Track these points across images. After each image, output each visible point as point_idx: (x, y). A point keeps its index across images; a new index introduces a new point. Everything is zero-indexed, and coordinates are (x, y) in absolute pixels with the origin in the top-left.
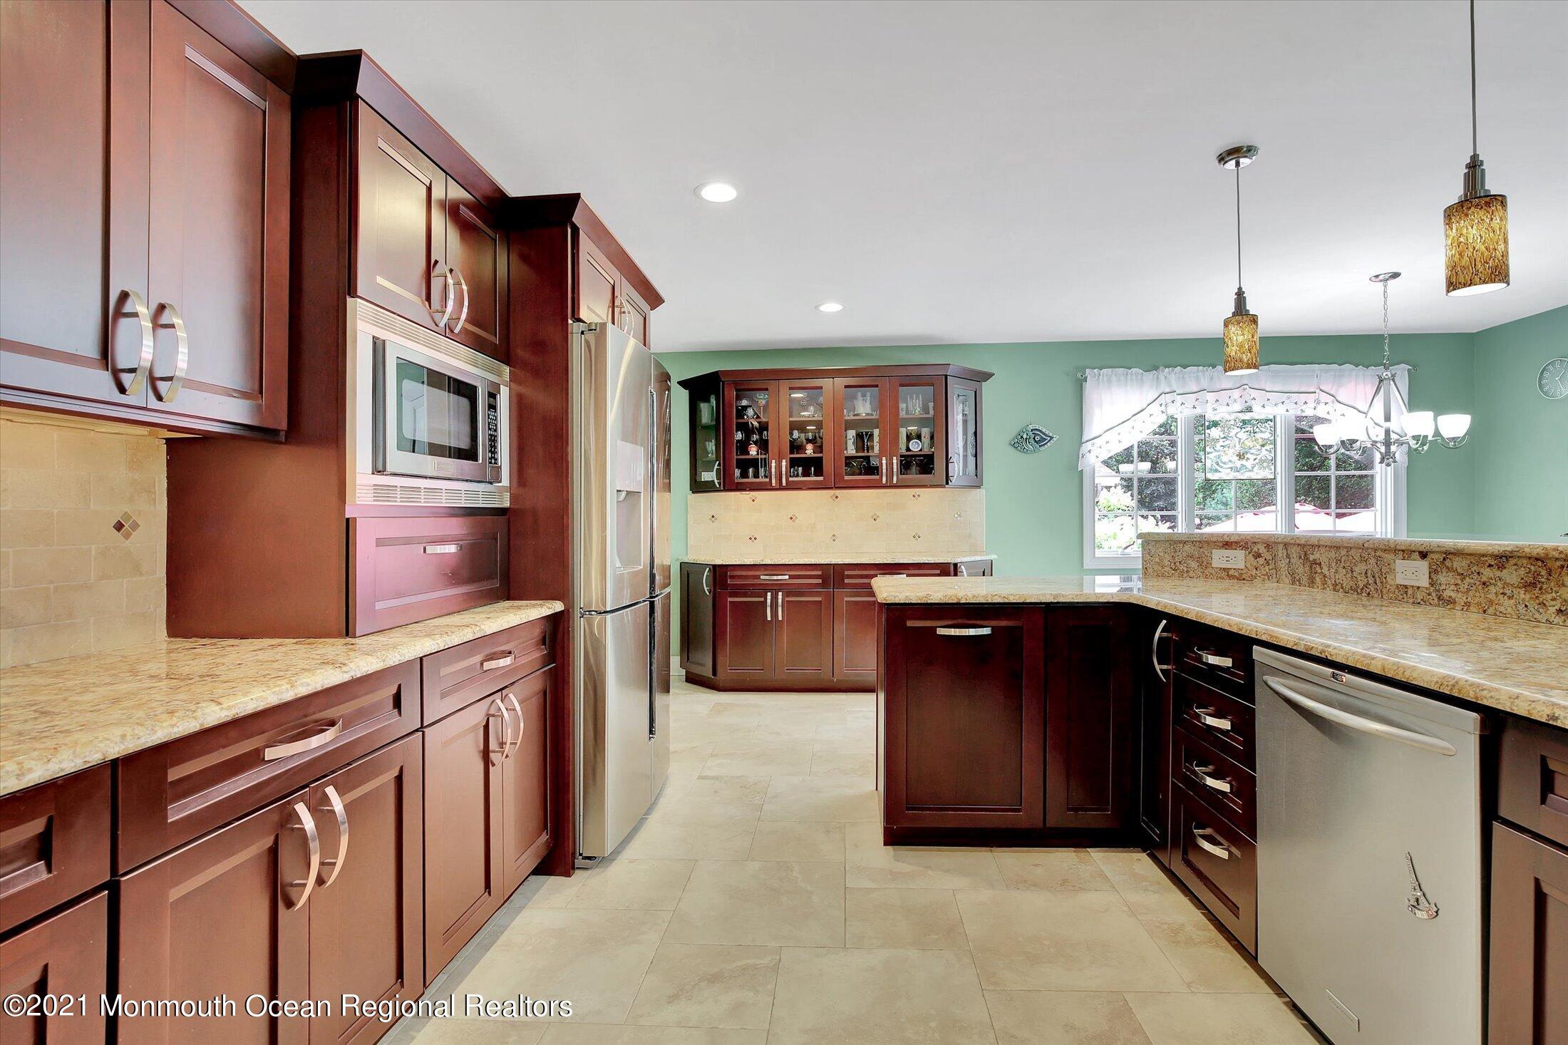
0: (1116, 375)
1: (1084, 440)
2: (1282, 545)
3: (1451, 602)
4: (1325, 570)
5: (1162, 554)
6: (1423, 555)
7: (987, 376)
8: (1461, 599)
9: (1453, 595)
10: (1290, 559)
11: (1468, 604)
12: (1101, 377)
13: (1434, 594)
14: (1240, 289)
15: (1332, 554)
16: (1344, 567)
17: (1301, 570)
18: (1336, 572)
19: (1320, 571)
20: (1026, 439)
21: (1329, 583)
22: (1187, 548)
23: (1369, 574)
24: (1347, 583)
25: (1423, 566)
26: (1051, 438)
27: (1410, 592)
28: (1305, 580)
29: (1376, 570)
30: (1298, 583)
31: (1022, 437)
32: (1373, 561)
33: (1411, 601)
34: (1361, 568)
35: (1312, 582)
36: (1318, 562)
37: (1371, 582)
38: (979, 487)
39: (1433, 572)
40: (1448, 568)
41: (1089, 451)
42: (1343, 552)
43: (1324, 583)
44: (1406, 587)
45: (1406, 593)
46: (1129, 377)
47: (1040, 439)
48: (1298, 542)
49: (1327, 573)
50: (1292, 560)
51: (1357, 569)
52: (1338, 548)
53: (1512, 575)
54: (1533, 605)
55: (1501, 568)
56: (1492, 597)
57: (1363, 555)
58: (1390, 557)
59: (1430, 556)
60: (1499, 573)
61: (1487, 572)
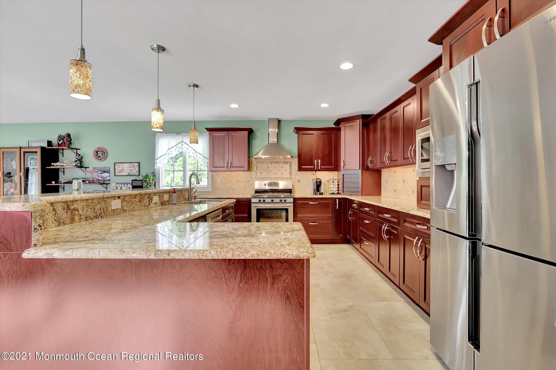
3: (126, 210)
4: (81, 212)
6: (119, 197)
8: (128, 209)
10: (56, 211)
11: (129, 210)
13: (122, 210)
15: (85, 203)
16: (91, 208)
17: (65, 216)
18: (87, 211)
19: (77, 213)
21: (83, 218)
23: (102, 209)
24: (92, 215)
25: (119, 201)
27: (115, 211)
28: (68, 221)
29: (104, 206)
30: (62, 224)
32: (103, 203)
33: (116, 214)
34: (98, 207)
35: (72, 220)
36: (76, 209)
37: (102, 211)
39: (122, 202)
40: (125, 200)
42: (90, 201)
43: (80, 219)
44: (114, 210)
45: (114, 212)
49: (82, 213)
50: (58, 212)
51: (96, 208)
52: (87, 200)
53: (137, 199)
54: (140, 206)
55: (135, 198)
56: (134, 206)
57: (99, 201)
58: (108, 200)
59: (121, 197)
60: (135, 200)
61: (133, 200)
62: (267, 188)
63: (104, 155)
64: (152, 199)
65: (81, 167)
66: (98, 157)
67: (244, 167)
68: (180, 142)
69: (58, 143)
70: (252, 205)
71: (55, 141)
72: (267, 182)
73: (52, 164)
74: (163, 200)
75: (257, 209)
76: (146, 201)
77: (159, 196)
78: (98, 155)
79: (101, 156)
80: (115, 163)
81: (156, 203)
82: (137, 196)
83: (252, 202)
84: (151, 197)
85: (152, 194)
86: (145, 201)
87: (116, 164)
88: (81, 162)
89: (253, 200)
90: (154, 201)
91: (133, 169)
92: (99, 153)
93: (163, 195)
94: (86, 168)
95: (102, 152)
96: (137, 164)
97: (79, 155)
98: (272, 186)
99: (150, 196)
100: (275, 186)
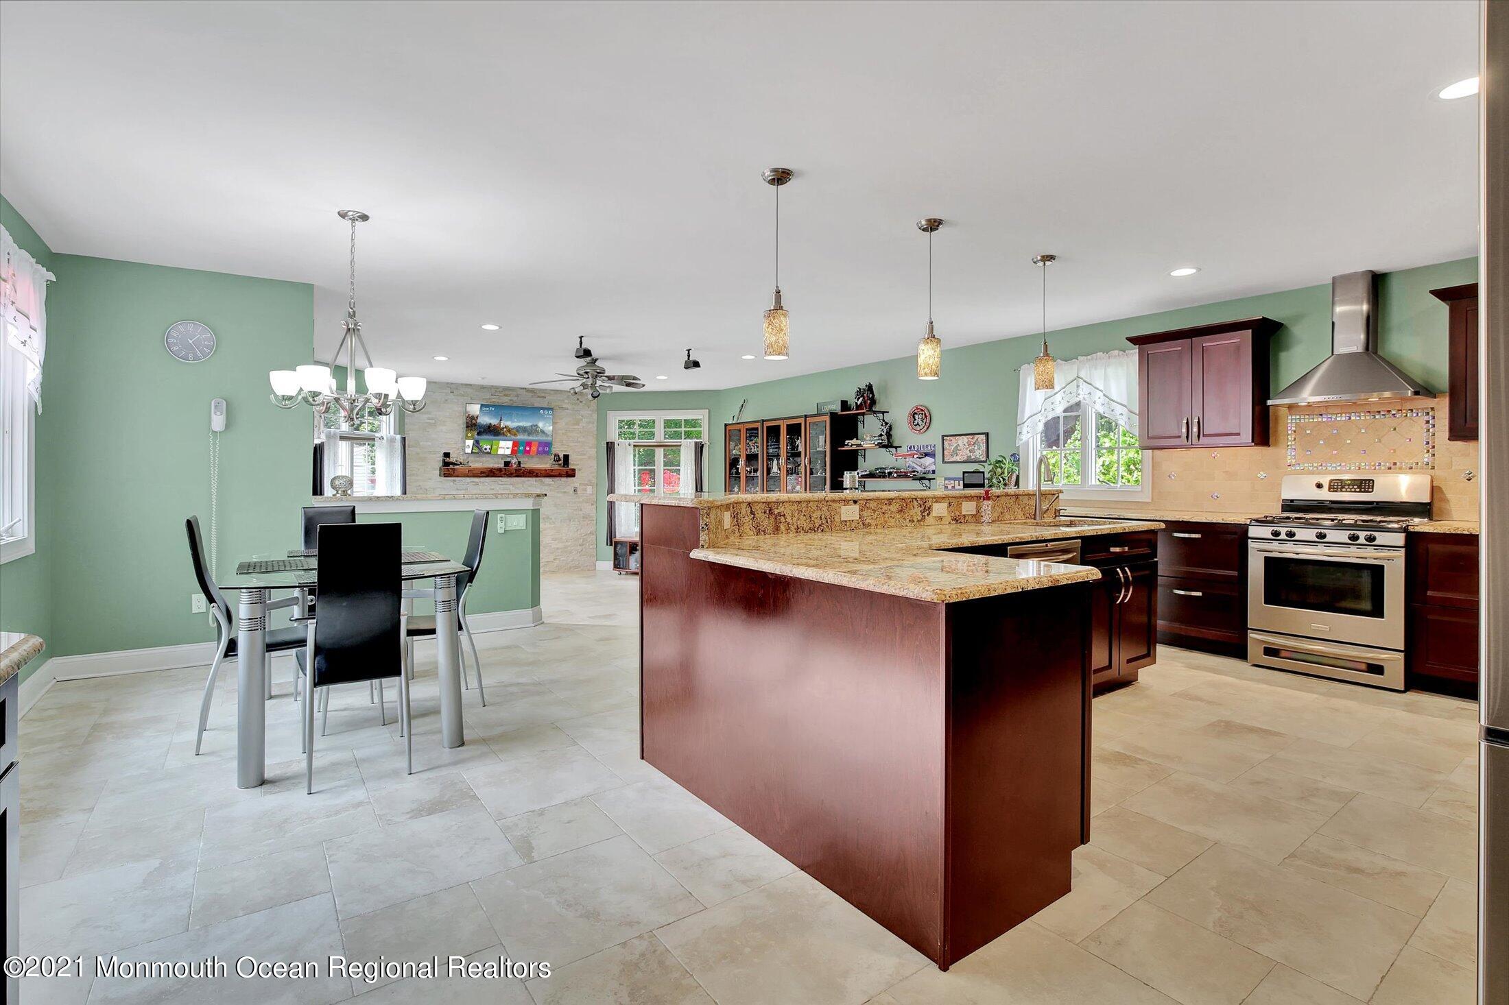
2: (745, 505)
3: (869, 525)
4: (789, 519)
6: (855, 502)
8: (873, 523)
9: (870, 521)
10: (754, 514)
11: (876, 525)
13: (861, 523)
15: (795, 507)
16: (804, 515)
17: (766, 522)
18: (798, 519)
19: (784, 520)
21: (792, 528)
23: (823, 518)
24: (806, 526)
25: (856, 507)
27: (848, 524)
28: (770, 530)
29: (828, 514)
30: (763, 533)
32: (825, 509)
33: (849, 529)
34: (818, 513)
35: (777, 530)
36: (782, 514)
37: (824, 522)
39: (861, 510)
40: (868, 507)
42: (804, 505)
43: (788, 529)
44: (846, 521)
45: (846, 525)
48: (763, 501)
49: (791, 521)
50: (757, 516)
51: (814, 515)
52: (800, 502)
53: (894, 508)
54: (901, 520)
55: (890, 504)
56: (886, 519)
57: (819, 505)
58: (836, 505)
59: (859, 502)
60: (889, 507)
61: (885, 508)
62: (1325, 495)
63: (925, 421)
64: (929, 508)
65: (889, 446)
66: (916, 425)
67: (1238, 434)
68: (1072, 379)
69: (856, 403)
70: (1251, 545)
71: (852, 401)
72: (1325, 481)
73: (847, 442)
74: (961, 513)
75: (1265, 557)
76: (916, 512)
77: (950, 505)
78: (916, 422)
79: (920, 422)
80: (943, 436)
81: (940, 518)
82: (894, 501)
83: (1250, 535)
84: (928, 505)
85: (930, 500)
86: (912, 512)
87: (945, 438)
88: (889, 435)
89: (1253, 531)
90: (934, 514)
91: (976, 448)
92: (916, 416)
93: (961, 504)
94: (896, 447)
95: (922, 414)
96: (983, 437)
97: (886, 424)
98: (1344, 490)
99: (925, 502)
100: (1358, 490)
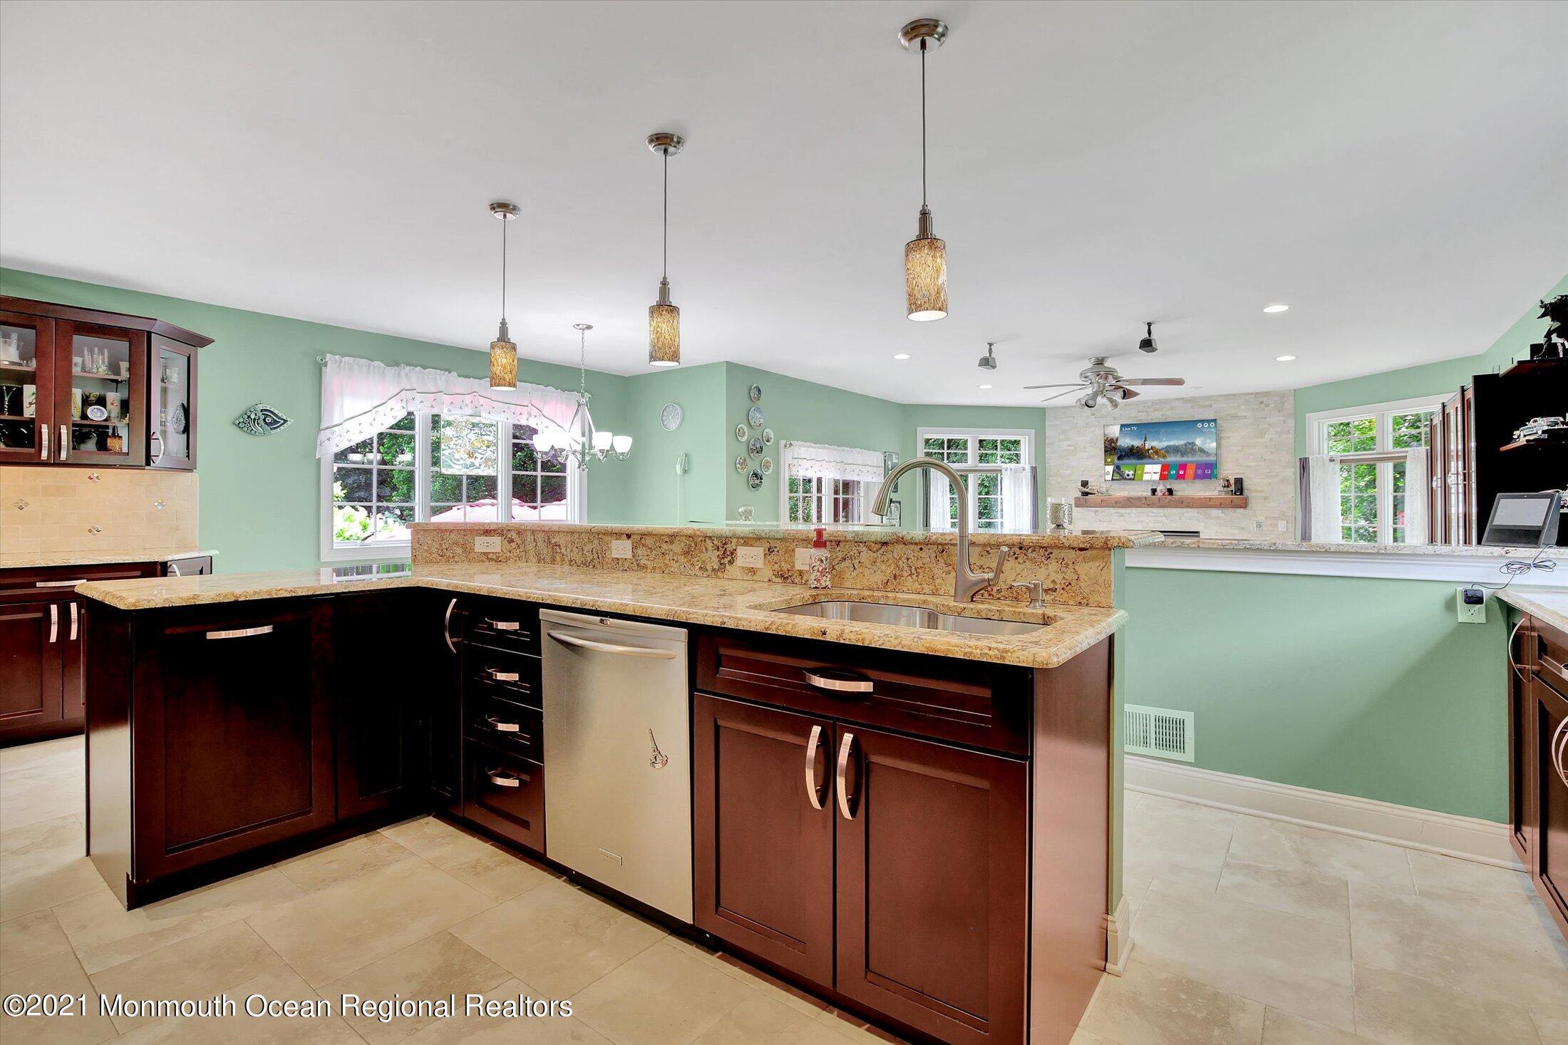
0: (358, 365)
1: (322, 427)
2: (530, 532)
3: (645, 567)
4: (563, 550)
5: (430, 542)
6: (629, 536)
7: (203, 342)
8: (650, 565)
9: (646, 562)
10: (536, 542)
11: (654, 568)
12: (342, 364)
13: (635, 563)
14: (504, 319)
15: (568, 538)
16: (577, 547)
17: (545, 551)
18: (572, 551)
19: (559, 551)
20: (255, 419)
21: (566, 559)
22: (452, 535)
23: (594, 550)
24: (579, 559)
25: (628, 543)
26: (285, 421)
27: (620, 562)
28: (548, 559)
29: (599, 548)
31: (249, 417)
32: (596, 542)
33: (621, 569)
34: (588, 547)
35: (553, 560)
36: (558, 544)
37: (595, 557)
38: (190, 470)
39: (634, 548)
40: (643, 544)
41: (329, 439)
42: (577, 536)
43: (563, 560)
44: (618, 559)
45: (618, 563)
46: (371, 368)
47: (272, 421)
48: (543, 529)
49: (565, 552)
50: (538, 543)
51: (586, 549)
52: (573, 533)
53: (677, 547)
54: (688, 565)
55: (672, 543)
56: (667, 562)
57: (590, 538)
58: (608, 538)
59: (633, 536)
60: (670, 547)
61: (665, 546)
64: (732, 553)
74: (793, 566)
76: (712, 557)
77: (770, 550)
81: (752, 571)
82: (678, 538)
84: (729, 547)
85: (734, 541)
86: (705, 556)
90: (739, 562)
93: (793, 550)
99: (726, 544)
